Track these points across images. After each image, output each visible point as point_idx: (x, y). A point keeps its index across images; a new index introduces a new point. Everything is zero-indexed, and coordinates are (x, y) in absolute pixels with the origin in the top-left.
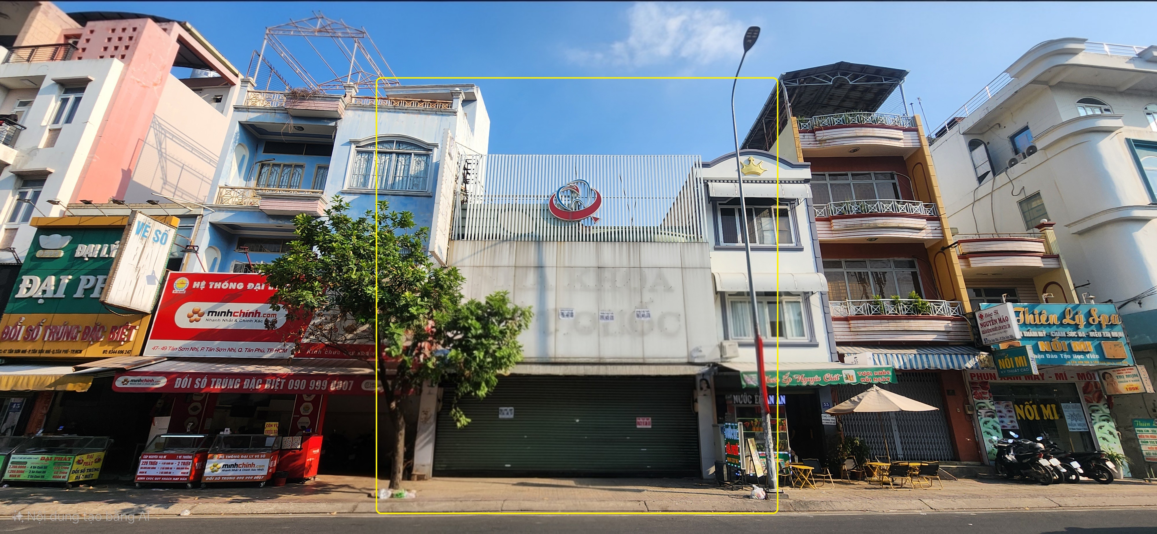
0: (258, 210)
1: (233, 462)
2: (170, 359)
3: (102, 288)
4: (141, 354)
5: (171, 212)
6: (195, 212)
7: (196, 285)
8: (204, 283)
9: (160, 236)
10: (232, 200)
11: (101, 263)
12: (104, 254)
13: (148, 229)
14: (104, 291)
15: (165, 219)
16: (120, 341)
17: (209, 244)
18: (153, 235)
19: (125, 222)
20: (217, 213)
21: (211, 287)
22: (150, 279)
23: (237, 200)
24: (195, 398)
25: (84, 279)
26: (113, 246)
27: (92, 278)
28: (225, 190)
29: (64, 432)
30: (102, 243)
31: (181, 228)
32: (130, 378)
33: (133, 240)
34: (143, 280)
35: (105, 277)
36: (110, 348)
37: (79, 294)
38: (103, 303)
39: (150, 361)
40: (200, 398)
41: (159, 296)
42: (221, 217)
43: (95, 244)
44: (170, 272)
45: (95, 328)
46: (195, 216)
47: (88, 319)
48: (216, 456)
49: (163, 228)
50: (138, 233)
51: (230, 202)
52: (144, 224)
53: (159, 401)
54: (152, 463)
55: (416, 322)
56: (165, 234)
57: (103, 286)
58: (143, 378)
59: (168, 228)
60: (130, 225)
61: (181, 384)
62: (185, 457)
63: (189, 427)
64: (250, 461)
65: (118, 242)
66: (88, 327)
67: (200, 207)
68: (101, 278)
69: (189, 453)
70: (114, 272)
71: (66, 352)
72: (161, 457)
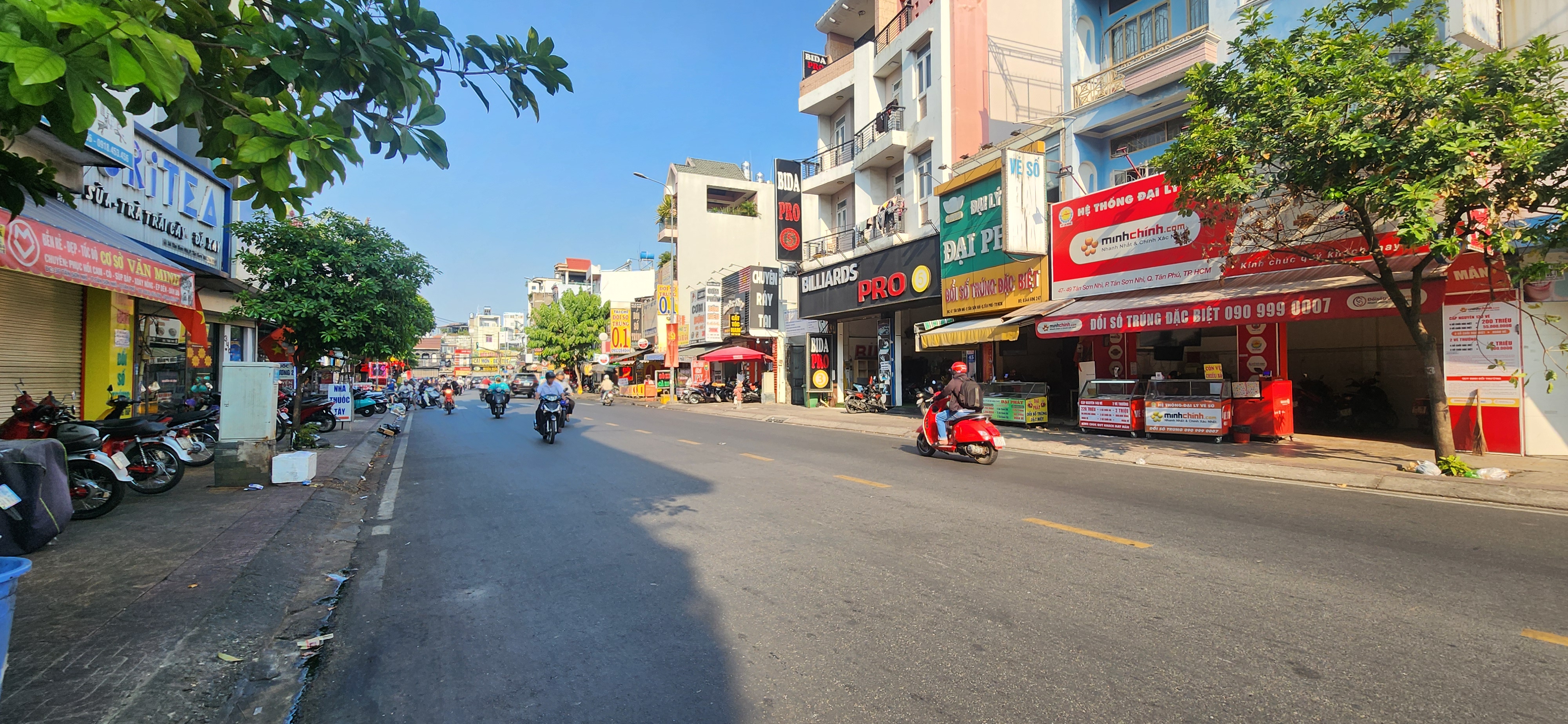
0: (1124, 95)
1: (1174, 411)
2: (1078, 300)
3: (1001, 239)
4: (1050, 299)
5: (1034, 137)
6: (1056, 127)
7: (1081, 212)
8: (1088, 207)
9: (1032, 168)
10: (1091, 95)
11: (992, 214)
12: (992, 205)
13: (1020, 164)
14: (1003, 240)
15: (1030, 148)
16: (1029, 289)
17: (1081, 160)
18: (1026, 169)
19: (999, 166)
20: (1079, 119)
21: (1097, 210)
22: (1037, 217)
23: (1096, 93)
24: (1112, 341)
25: (983, 233)
26: (996, 193)
27: (989, 231)
28: (1079, 87)
29: (1010, 378)
30: (987, 194)
31: (1048, 152)
32: (1049, 324)
33: (1011, 181)
34: (1031, 221)
35: (998, 227)
36: (1022, 297)
37: (985, 249)
38: (1006, 252)
39: (1061, 304)
40: (1118, 340)
41: (1050, 235)
42: (1084, 123)
43: (982, 196)
44: (1052, 205)
45: (1006, 279)
46: (1057, 133)
47: (996, 272)
48: (1154, 404)
49: (1032, 158)
50: (1013, 172)
51: (1089, 99)
52: (1015, 160)
53: (1079, 346)
54: (1090, 409)
56: (1036, 164)
57: (1000, 236)
58: (1060, 322)
59: (1037, 157)
60: (1004, 166)
61: (1097, 325)
62: (1121, 404)
63: (1116, 372)
64: (1197, 411)
65: (999, 188)
66: (1000, 280)
67: (1060, 120)
68: (996, 228)
69: (1124, 399)
70: (1006, 219)
71: (991, 305)
72: (1097, 403)
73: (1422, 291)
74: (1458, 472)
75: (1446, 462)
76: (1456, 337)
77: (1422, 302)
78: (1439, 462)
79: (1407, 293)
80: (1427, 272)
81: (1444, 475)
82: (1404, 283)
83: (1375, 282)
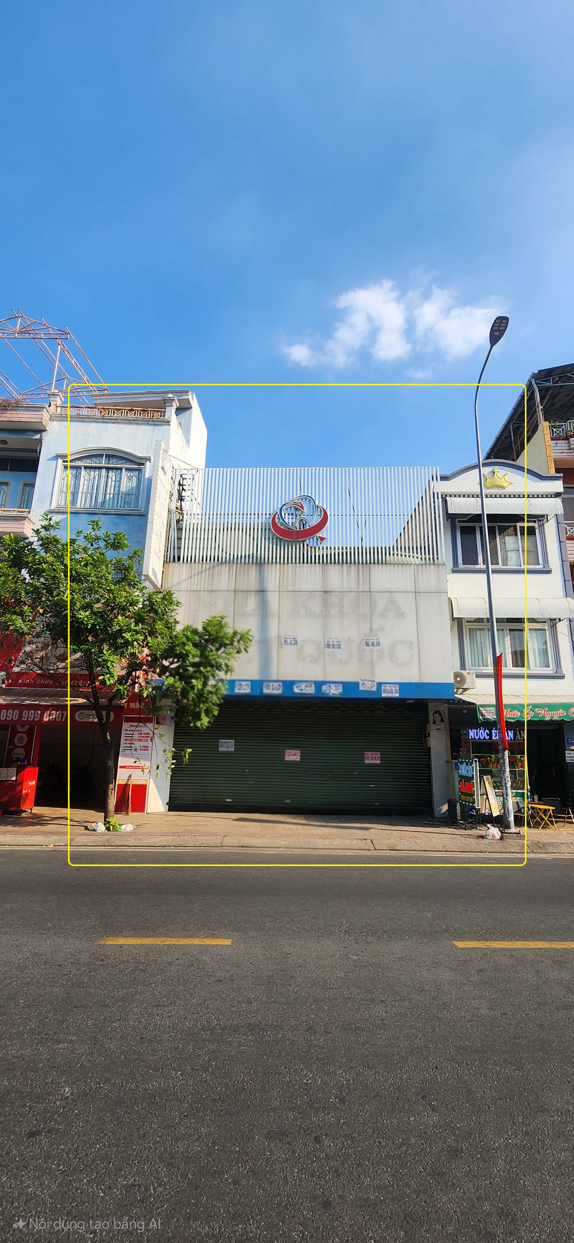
55: (130, 650)
73: (111, 712)
74: (113, 828)
75: (109, 822)
76: (126, 742)
77: (110, 721)
78: (106, 822)
79: (104, 713)
80: (114, 702)
81: (106, 831)
82: (104, 707)
83: (90, 704)
